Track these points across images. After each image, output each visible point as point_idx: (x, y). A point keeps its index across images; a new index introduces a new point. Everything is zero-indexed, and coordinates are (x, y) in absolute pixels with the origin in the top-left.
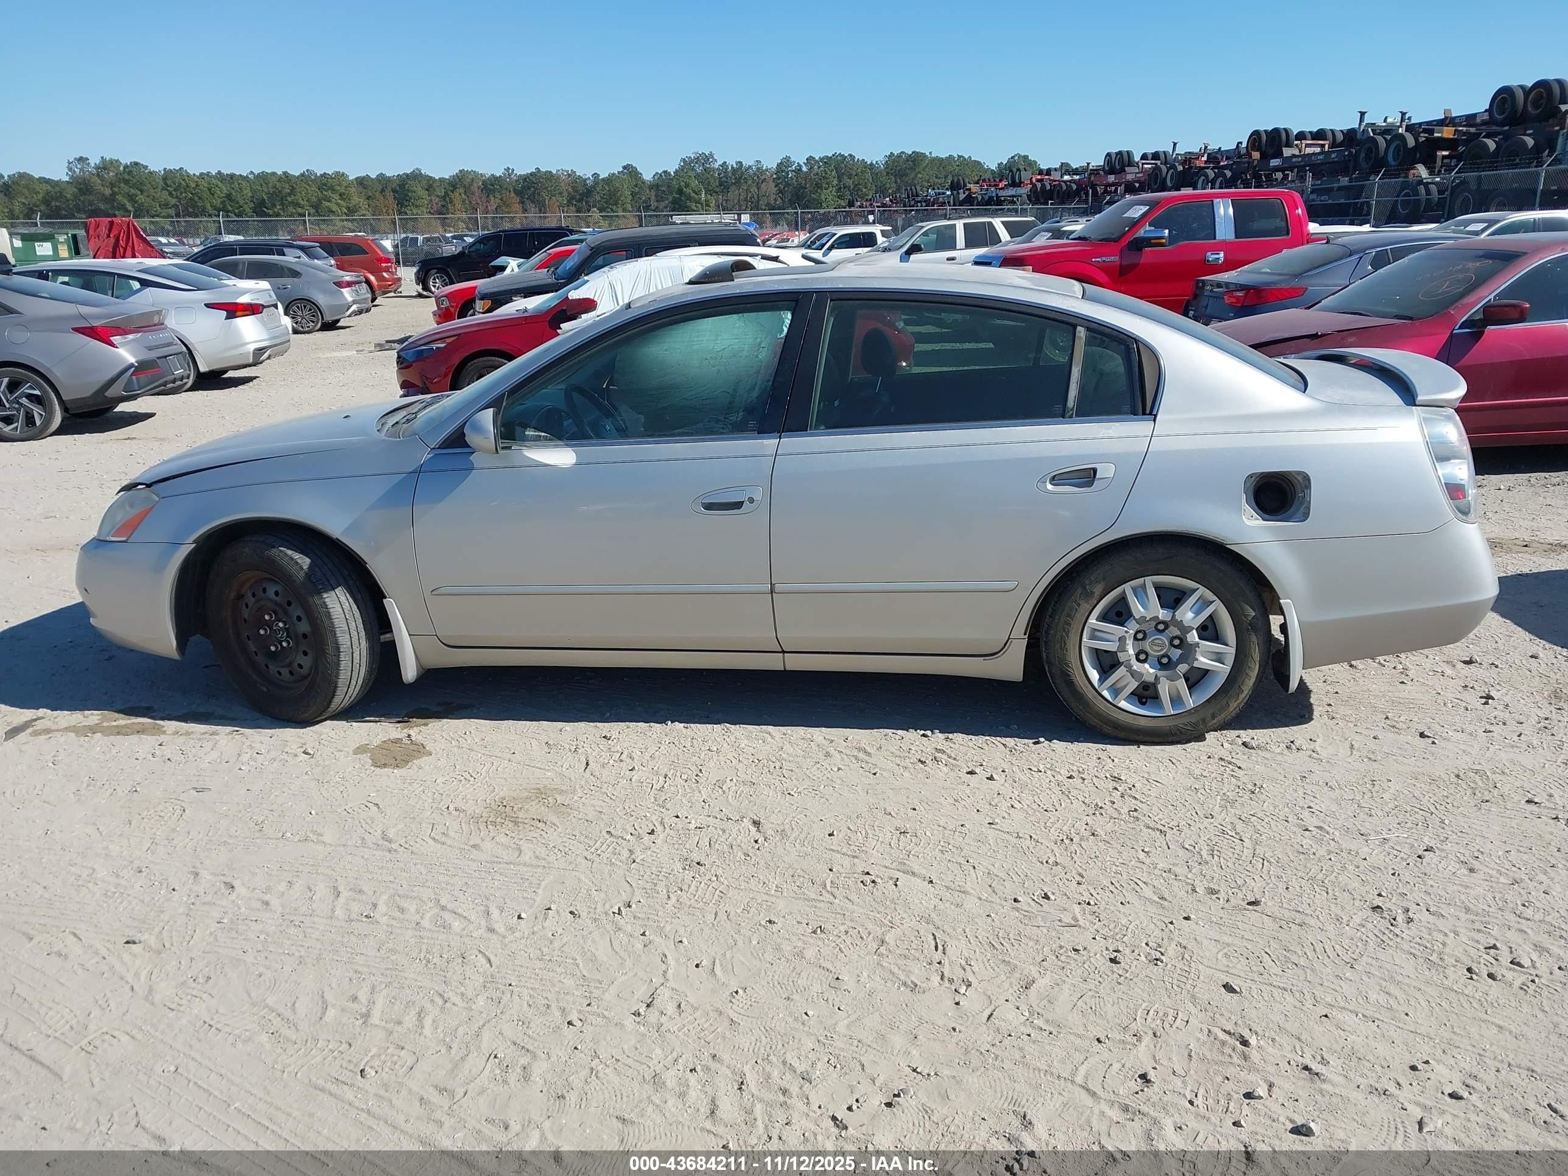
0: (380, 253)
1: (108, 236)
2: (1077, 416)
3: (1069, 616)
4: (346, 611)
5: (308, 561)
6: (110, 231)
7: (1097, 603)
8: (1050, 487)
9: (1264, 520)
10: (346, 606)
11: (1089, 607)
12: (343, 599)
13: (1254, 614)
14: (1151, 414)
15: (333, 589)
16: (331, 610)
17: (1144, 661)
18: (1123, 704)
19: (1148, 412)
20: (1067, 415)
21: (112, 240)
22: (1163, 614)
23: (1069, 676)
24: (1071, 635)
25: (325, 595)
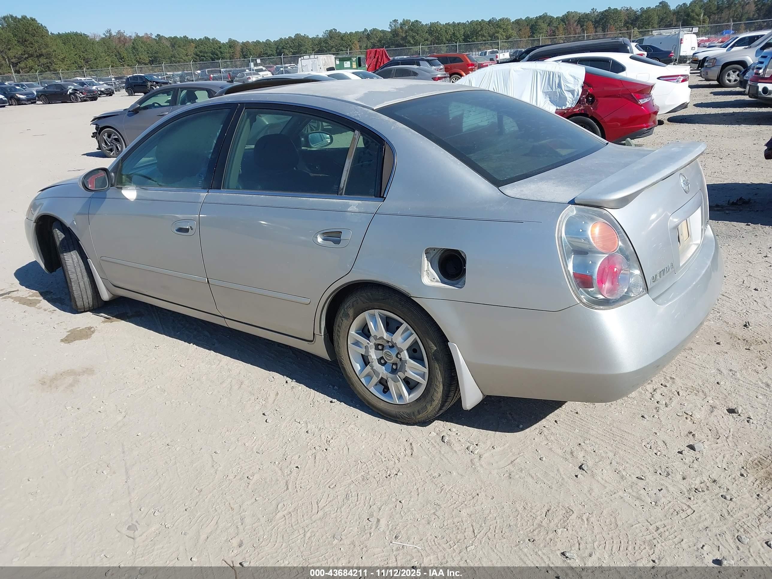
0: (469, 61)
1: (375, 57)
2: (345, 194)
3: (339, 326)
4: (75, 263)
5: (63, 236)
6: (375, 55)
7: (353, 322)
8: (320, 240)
9: (443, 282)
10: (76, 260)
11: (349, 323)
12: (74, 256)
13: (436, 348)
14: (383, 197)
15: (70, 251)
16: (67, 262)
17: (383, 365)
18: (372, 389)
19: (382, 196)
20: (340, 193)
21: (376, 59)
22: (386, 335)
23: (343, 364)
24: (341, 338)
25: (65, 254)
